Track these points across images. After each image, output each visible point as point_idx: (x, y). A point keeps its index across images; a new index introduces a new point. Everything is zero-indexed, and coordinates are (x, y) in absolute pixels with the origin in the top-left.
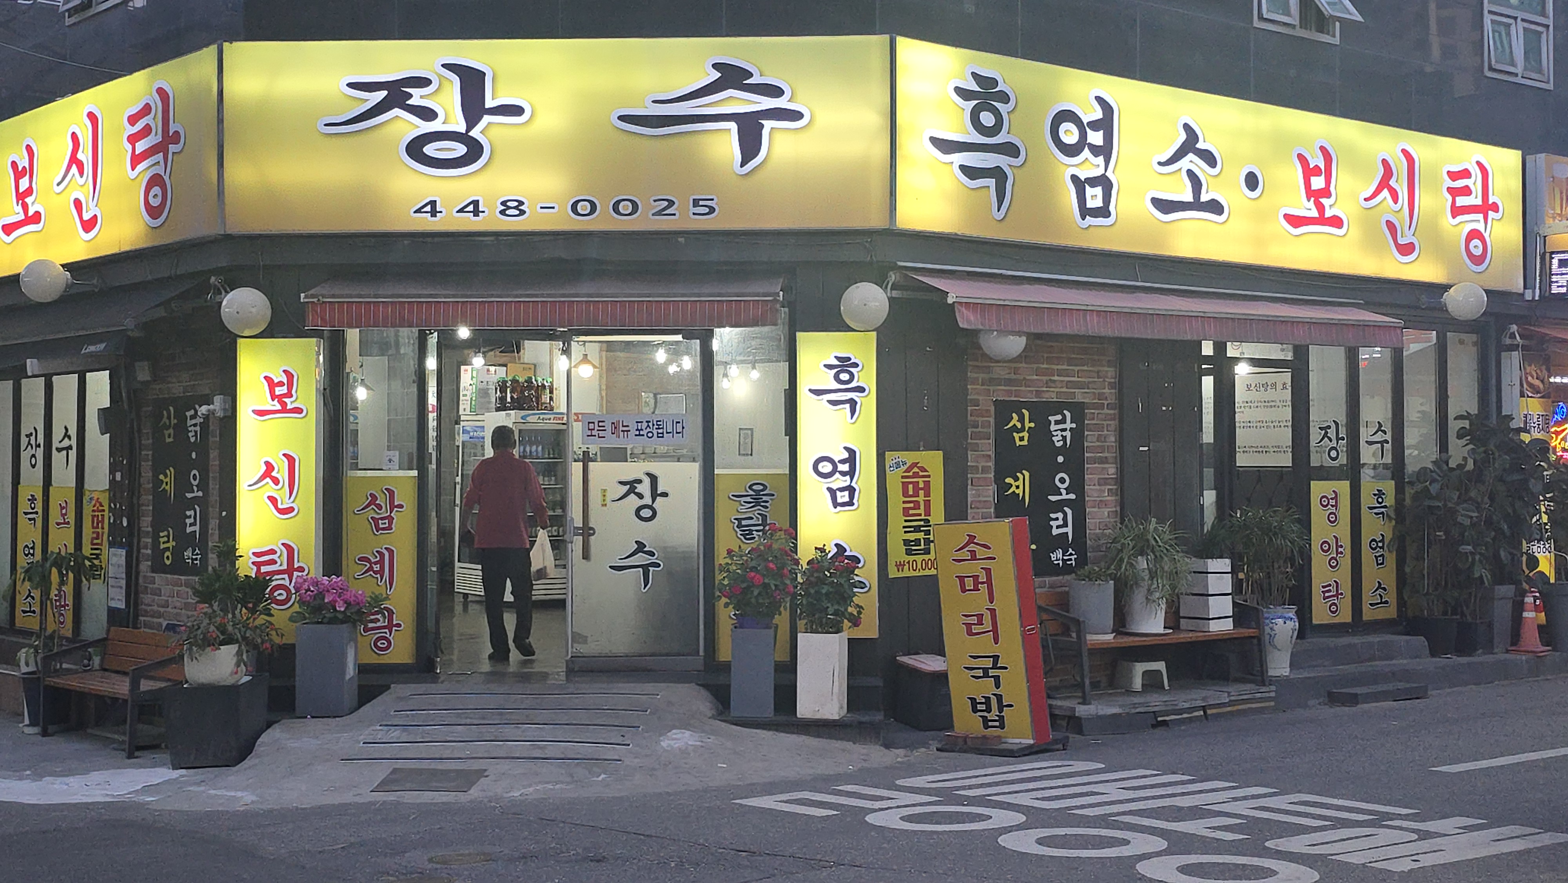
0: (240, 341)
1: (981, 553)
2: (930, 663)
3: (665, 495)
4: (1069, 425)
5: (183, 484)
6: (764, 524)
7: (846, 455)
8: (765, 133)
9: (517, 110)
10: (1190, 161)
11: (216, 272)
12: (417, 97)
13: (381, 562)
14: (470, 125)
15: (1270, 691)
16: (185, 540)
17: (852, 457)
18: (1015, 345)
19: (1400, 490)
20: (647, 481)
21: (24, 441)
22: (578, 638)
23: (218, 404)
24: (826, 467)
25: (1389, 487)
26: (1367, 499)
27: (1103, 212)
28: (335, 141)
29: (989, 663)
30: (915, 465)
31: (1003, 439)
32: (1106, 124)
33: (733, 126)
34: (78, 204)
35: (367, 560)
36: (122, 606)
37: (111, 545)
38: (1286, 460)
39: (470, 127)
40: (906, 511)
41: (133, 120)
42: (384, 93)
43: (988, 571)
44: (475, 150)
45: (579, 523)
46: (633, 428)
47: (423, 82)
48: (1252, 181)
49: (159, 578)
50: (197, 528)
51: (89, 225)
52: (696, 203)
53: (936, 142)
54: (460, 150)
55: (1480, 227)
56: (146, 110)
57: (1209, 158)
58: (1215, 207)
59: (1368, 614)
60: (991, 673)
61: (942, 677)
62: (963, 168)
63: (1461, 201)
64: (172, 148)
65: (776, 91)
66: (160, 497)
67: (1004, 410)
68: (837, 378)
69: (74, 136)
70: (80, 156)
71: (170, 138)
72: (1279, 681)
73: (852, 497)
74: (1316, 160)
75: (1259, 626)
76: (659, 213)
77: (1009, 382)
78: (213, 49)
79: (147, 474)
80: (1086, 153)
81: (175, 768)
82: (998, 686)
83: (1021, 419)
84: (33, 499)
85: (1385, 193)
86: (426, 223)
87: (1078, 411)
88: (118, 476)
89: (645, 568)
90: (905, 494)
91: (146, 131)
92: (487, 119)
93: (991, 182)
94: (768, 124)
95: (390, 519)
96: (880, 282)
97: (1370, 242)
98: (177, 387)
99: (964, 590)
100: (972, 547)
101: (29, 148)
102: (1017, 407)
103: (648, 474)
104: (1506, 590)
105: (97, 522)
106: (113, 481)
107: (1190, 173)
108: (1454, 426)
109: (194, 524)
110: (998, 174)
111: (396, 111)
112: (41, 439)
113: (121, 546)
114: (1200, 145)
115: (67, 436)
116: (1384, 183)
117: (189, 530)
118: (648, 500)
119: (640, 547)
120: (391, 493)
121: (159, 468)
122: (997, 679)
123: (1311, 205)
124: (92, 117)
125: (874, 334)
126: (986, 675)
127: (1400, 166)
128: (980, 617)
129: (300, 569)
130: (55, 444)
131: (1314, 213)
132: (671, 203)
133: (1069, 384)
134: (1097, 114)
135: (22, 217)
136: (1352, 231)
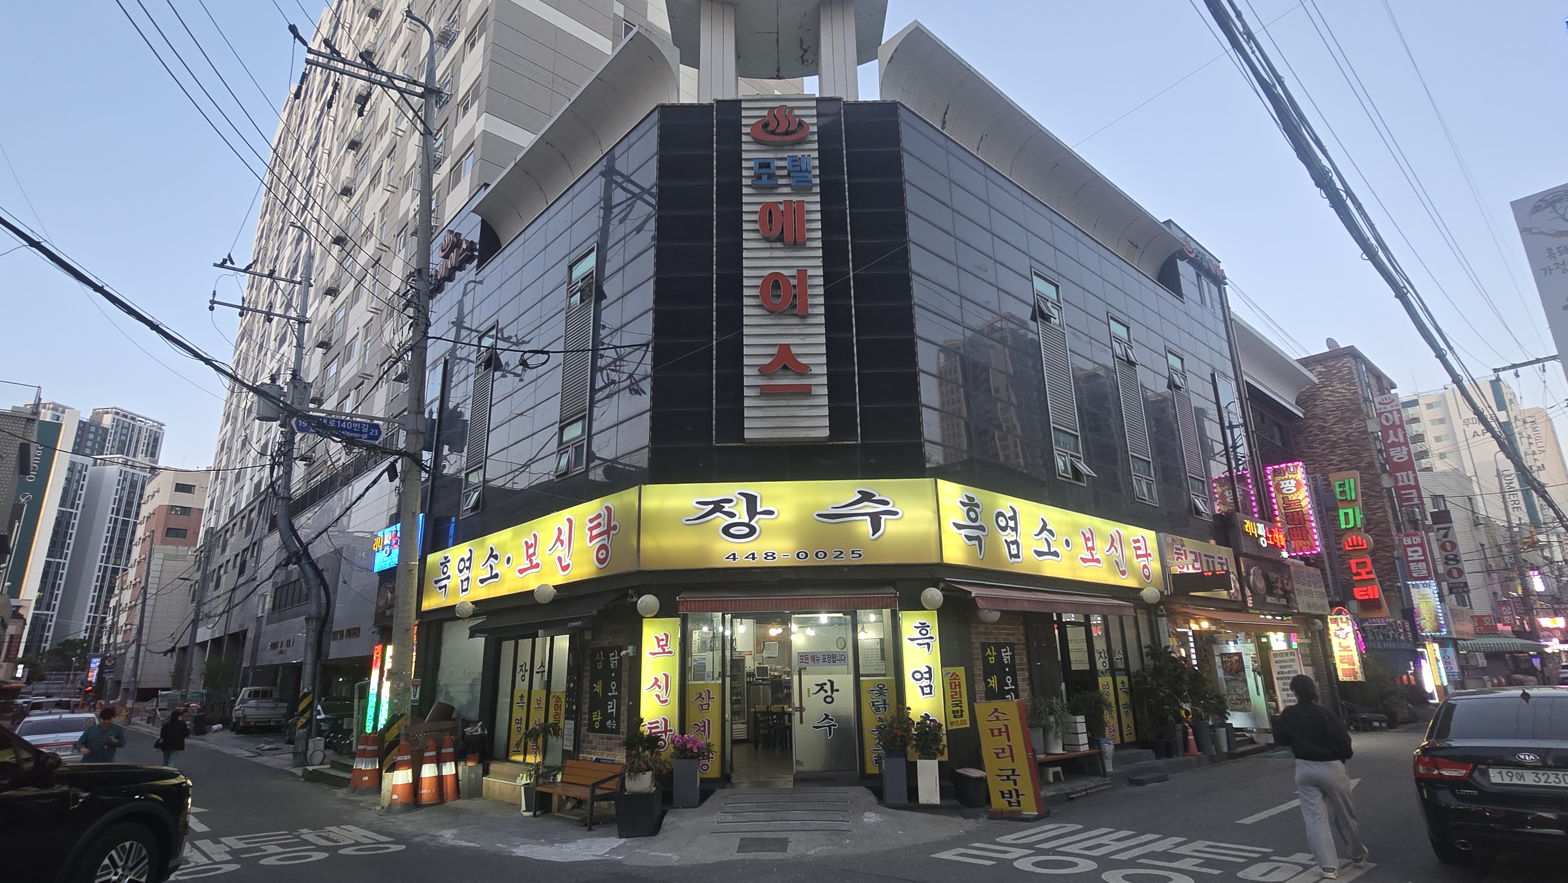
0: (644, 620)
1: (1001, 717)
2: (974, 773)
3: (837, 690)
4: (1009, 653)
5: (606, 688)
6: (885, 704)
7: (927, 670)
8: (882, 521)
9: (771, 513)
10: (1045, 534)
11: (632, 588)
12: (727, 507)
13: (704, 726)
14: (751, 519)
15: (1108, 780)
16: (606, 716)
17: (930, 671)
18: (996, 616)
19: (1129, 680)
20: (829, 684)
21: (518, 669)
22: (799, 763)
23: (630, 650)
24: (918, 676)
25: (1125, 679)
26: (1119, 686)
27: (1017, 556)
28: (691, 527)
29: (1010, 772)
30: (954, 674)
31: (985, 659)
32: (1014, 518)
33: (868, 518)
34: (560, 559)
35: (697, 725)
36: (571, 749)
37: (566, 718)
38: (1087, 667)
39: (751, 520)
40: (952, 697)
41: (591, 521)
42: (712, 506)
43: (1006, 726)
44: (753, 530)
45: (797, 705)
46: (821, 658)
47: (730, 501)
48: (1067, 543)
49: (591, 735)
50: (614, 710)
51: (565, 568)
52: (853, 552)
53: (955, 525)
54: (746, 530)
55: (1146, 563)
56: (599, 516)
57: (1051, 532)
58: (1056, 554)
59: (1127, 739)
60: (1012, 778)
61: (983, 781)
62: (966, 536)
63: (1139, 552)
64: (612, 532)
65: (886, 503)
66: (593, 695)
67: (984, 646)
68: (920, 632)
69: (560, 530)
70: (562, 537)
71: (610, 528)
72: (1111, 775)
73: (931, 690)
74: (1088, 535)
75: (1100, 747)
76: (836, 557)
77: (985, 634)
78: (637, 487)
79: (586, 683)
80: (1009, 530)
81: (620, 838)
82: (1015, 784)
83: (991, 651)
84: (522, 696)
85: (1113, 549)
86: (731, 563)
87: (1012, 647)
88: (572, 685)
89: (830, 727)
90: (951, 688)
91: (599, 525)
92: (758, 516)
93: (976, 542)
94: (883, 517)
95: (708, 705)
96: (937, 587)
97: (1111, 570)
98: (606, 642)
99: (993, 735)
100: (996, 714)
101: (535, 536)
102: (989, 645)
103: (829, 681)
104: (1179, 726)
105: (558, 707)
106: (568, 688)
107: (1046, 539)
108: (1145, 650)
109: (612, 708)
110: (978, 538)
111: (718, 514)
112: (528, 668)
113: (572, 719)
114: (1048, 527)
115: (543, 666)
116: (1112, 545)
117: (609, 711)
118: (829, 693)
119: (827, 716)
120: (709, 692)
121: (594, 680)
122: (1015, 781)
123: (1089, 553)
124: (570, 521)
125: (936, 612)
126: (1008, 779)
127: (1116, 538)
128: (1003, 749)
129: (671, 731)
130: (535, 670)
131: (1090, 557)
132: (842, 553)
133: (1007, 634)
134: (1011, 514)
135: (529, 565)
136: (1104, 565)
